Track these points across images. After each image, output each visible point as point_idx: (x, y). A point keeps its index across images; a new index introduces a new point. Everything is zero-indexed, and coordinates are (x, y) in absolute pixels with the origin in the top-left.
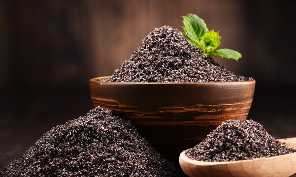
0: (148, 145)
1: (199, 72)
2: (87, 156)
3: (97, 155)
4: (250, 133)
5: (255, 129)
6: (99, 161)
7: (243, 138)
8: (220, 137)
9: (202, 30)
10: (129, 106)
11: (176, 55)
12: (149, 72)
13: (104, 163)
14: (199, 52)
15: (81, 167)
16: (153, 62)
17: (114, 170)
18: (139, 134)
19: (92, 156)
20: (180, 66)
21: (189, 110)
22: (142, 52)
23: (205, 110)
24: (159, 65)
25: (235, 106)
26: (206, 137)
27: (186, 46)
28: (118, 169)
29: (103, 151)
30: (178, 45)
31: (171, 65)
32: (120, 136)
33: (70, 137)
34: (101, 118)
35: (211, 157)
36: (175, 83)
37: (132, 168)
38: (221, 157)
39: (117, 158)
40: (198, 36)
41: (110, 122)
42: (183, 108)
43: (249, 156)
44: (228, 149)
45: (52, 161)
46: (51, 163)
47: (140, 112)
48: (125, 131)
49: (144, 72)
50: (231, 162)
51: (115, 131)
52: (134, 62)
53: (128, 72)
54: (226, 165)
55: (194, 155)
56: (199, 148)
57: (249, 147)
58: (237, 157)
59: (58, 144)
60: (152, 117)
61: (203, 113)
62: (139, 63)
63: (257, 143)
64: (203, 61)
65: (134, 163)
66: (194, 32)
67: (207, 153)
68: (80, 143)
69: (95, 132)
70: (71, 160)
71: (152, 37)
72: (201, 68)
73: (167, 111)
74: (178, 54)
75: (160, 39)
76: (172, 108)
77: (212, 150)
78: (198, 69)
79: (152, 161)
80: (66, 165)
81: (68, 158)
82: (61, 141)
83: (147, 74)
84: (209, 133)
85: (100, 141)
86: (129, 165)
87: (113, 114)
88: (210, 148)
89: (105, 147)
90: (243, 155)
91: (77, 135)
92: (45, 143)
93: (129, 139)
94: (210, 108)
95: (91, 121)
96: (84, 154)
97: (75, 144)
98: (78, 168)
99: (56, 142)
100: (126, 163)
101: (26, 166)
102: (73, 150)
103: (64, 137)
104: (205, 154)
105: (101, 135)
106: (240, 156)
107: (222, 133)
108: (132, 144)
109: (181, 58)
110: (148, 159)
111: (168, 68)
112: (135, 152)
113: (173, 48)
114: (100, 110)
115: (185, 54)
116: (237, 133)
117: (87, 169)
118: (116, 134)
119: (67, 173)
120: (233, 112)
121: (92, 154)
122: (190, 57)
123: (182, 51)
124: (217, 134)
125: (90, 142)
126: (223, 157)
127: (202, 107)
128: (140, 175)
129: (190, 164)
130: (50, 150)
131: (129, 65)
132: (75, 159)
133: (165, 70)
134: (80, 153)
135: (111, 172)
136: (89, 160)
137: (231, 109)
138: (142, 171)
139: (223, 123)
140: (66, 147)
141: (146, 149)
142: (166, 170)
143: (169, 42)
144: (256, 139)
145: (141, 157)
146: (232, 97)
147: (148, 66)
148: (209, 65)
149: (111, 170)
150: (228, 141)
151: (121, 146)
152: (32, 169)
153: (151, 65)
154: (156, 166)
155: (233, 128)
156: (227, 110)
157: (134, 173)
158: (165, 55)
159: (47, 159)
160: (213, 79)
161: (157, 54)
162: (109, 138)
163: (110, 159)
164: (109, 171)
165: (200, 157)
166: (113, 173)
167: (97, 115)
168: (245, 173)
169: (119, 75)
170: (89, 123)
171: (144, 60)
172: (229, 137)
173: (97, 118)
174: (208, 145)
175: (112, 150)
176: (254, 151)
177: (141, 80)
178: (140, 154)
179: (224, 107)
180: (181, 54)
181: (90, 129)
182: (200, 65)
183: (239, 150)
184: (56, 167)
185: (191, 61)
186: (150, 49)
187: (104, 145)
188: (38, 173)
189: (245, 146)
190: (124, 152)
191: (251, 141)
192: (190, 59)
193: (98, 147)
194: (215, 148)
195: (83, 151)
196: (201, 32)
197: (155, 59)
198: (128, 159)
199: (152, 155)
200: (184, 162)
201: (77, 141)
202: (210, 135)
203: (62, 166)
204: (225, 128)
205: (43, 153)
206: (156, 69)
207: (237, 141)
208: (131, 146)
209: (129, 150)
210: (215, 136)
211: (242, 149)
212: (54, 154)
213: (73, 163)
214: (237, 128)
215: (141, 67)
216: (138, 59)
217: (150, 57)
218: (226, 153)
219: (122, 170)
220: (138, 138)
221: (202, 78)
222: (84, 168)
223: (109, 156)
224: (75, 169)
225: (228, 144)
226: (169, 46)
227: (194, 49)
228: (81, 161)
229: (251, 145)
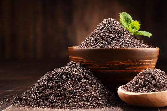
0: (100, 83)
1: (128, 42)
2: (65, 88)
3: (70, 88)
4: (159, 76)
5: (161, 74)
6: (72, 92)
7: (155, 79)
8: (142, 79)
9: (130, 21)
10: (89, 61)
11: (116, 33)
12: (101, 43)
13: (75, 92)
14: (128, 32)
15: (62, 95)
16: (103, 37)
17: (80, 97)
18: (95, 77)
19: (68, 88)
20: (118, 39)
21: (123, 63)
22: (97, 32)
23: (132, 64)
24: (106, 39)
25: (149, 62)
26: (134, 79)
27: (121, 29)
28: (83, 96)
29: (74, 86)
30: (117, 28)
31: (113, 39)
32: (84, 77)
33: (56, 78)
34: (74, 67)
35: (137, 90)
36: (115, 48)
37: (90, 96)
38: (142, 90)
39: (82, 90)
40: (128, 24)
41: (78, 70)
42: (120, 62)
43: (159, 90)
44: (147, 85)
45: (45, 91)
46: (45, 92)
47: (96, 64)
48: (87, 75)
49: (98, 42)
50: (149, 93)
51: (81, 75)
52: (92, 37)
53: (89, 43)
54: (146, 95)
55: (126, 89)
56: (129, 85)
57: (159, 85)
58: (152, 90)
59: (49, 82)
60: (102, 67)
61: (131, 66)
62: (95, 37)
63: (163, 82)
64: (130, 37)
65: (92, 93)
66: (125, 22)
67: (134, 87)
68: (61, 81)
69: (70, 75)
70: (56, 91)
71: (103, 24)
72: (129, 40)
73: (111, 64)
74: (117, 33)
75: (107, 25)
76: (113, 62)
77: (137, 86)
78: (128, 41)
79: (102, 92)
80: (53, 94)
81: (55, 90)
82: (51, 80)
83: (99, 44)
84: (135, 76)
85: (72, 80)
86: (89, 94)
87: (80, 65)
88: (136, 85)
89: (75, 84)
90: (156, 89)
91: (59, 76)
92: (42, 81)
93: (89, 79)
94: (135, 63)
95: (68, 69)
96: (63, 88)
97: (59, 81)
98: (60, 95)
99: (48, 80)
100: (87, 93)
101: (32, 94)
102: (57, 85)
103: (53, 78)
104: (133, 88)
105: (73, 77)
106: (154, 90)
107: (143, 76)
108: (91, 82)
109: (119, 35)
110: (100, 90)
111: (111, 40)
112: (93, 87)
113: (114, 29)
114: (73, 63)
115: (121, 33)
116: (152, 76)
117: (65, 96)
118: (82, 76)
119: (53, 98)
120: (148, 65)
121: (68, 87)
122: (124, 34)
123: (119, 31)
124: (140, 77)
125: (67, 81)
126: (144, 90)
127: (131, 62)
128: (95, 100)
129: (124, 94)
130: (45, 85)
131: (90, 39)
132: (58, 90)
133: (109, 41)
134: (61, 86)
135: (78, 98)
136: (66, 91)
137: (146, 63)
138: (96, 97)
139: (143, 71)
140: (53, 83)
141: (99, 85)
142: (110, 97)
143: (112, 26)
144: (163, 80)
145: (96, 90)
146: (147, 57)
147: (100, 39)
148: (134, 39)
149: (78, 97)
150: (147, 81)
151: (84, 83)
152: (34, 96)
153: (101, 38)
154: (104, 94)
155: (149, 73)
156: (144, 64)
157: (92, 99)
158: (110, 33)
159: (43, 90)
160: (136, 46)
161: (105, 33)
162: (78, 78)
163: (78, 90)
164: (77, 97)
165: (130, 90)
166: (79, 99)
167: (72, 66)
168: (157, 99)
169: (84, 44)
170: (66, 70)
171: (98, 36)
172: (147, 79)
173: (71, 67)
174: (135, 83)
175: (79, 85)
176: (162, 87)
177: (96, 47)
178: (95, 88)
179: (143, 62)
180: (119, 33)
181: (67, 73)
182: (129, 39)
183: (153, 86)
184: (47, 94)
185: (124, 37)
186: (101, 30)
187: (75, 83)
188: (37, 98)
189: (157, 83)
190: (86, 86)
191: (160, 81)
192: (124, 36)
193: (71, 84)
194: (139, 85)
195: (63, 85)
196: (129, 22)
197: (104, 36)
198: (89, 90)
199: (102, 89)
200: (121, 92)
201: (60, 80)
202: (135, 77)
203: (50, 94)
204: (145, 74)
205: (41, 87)
206: (104, 41)
207: (152, 81)
208: (90, 83)
209: (89, 86)
210: (139, 78)
211: (155, 86)
212: (47, 87)
213: (57, 92)
214: (151, 73)
215: (96, 40)
216: (95, 36)
217: (101, 35)
218: (145, 88)
219: (85, 97)
220: (94, 79)
221: (130, 46)
222: (64, 95)
223: (78, 89)
224: (58, 96)
225: (147, 83)
226: (112, 28)
227: (125, 31)
228: (62, 91)
229: (160, 83)
